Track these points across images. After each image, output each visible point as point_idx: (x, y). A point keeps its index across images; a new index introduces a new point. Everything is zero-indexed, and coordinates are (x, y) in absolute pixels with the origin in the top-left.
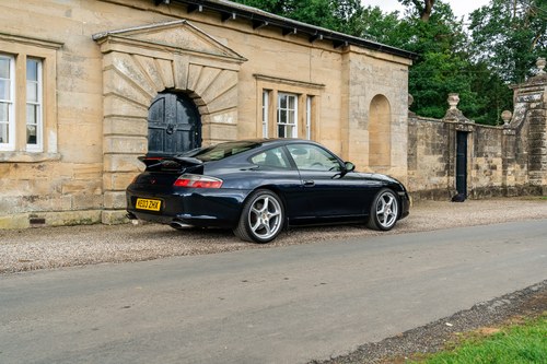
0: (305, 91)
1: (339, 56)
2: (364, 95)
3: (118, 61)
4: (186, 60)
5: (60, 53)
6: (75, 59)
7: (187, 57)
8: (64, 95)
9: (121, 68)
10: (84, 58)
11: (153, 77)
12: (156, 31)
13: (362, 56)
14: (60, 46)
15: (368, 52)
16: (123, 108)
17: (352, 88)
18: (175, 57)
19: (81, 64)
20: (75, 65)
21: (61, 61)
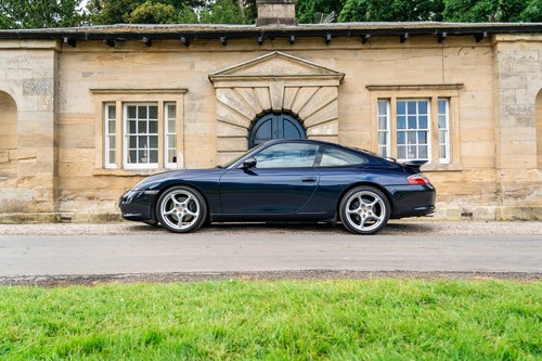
0: (435, 95)
1: (488, 49)
2: (526, 88)
3: (222, 96)
4: (281, 85)
5: (186, 96)
6: (197, 99)
7: (282, 82)
8: (189, 125)
9: (224, 100)
10: (204, 97)
11: (251, 104)
12: (252, 66)
13: (518, 44)
14: (186, 91)
15: (527, 37)
16: (227, 130)
17: (503, 82)
18: (271, 84)
19: (201, 101)
20: (197, 103)
21: (186, 101)
